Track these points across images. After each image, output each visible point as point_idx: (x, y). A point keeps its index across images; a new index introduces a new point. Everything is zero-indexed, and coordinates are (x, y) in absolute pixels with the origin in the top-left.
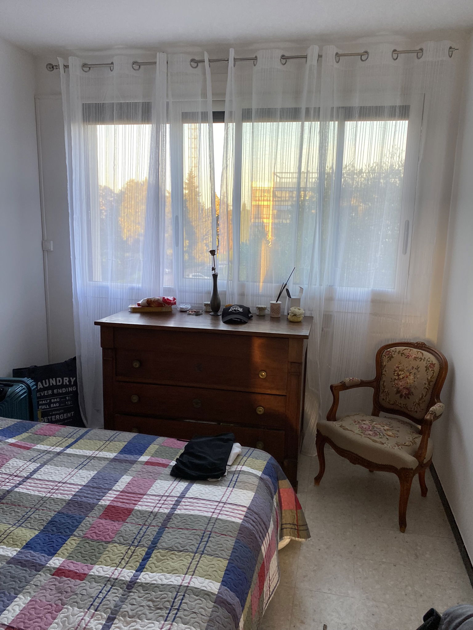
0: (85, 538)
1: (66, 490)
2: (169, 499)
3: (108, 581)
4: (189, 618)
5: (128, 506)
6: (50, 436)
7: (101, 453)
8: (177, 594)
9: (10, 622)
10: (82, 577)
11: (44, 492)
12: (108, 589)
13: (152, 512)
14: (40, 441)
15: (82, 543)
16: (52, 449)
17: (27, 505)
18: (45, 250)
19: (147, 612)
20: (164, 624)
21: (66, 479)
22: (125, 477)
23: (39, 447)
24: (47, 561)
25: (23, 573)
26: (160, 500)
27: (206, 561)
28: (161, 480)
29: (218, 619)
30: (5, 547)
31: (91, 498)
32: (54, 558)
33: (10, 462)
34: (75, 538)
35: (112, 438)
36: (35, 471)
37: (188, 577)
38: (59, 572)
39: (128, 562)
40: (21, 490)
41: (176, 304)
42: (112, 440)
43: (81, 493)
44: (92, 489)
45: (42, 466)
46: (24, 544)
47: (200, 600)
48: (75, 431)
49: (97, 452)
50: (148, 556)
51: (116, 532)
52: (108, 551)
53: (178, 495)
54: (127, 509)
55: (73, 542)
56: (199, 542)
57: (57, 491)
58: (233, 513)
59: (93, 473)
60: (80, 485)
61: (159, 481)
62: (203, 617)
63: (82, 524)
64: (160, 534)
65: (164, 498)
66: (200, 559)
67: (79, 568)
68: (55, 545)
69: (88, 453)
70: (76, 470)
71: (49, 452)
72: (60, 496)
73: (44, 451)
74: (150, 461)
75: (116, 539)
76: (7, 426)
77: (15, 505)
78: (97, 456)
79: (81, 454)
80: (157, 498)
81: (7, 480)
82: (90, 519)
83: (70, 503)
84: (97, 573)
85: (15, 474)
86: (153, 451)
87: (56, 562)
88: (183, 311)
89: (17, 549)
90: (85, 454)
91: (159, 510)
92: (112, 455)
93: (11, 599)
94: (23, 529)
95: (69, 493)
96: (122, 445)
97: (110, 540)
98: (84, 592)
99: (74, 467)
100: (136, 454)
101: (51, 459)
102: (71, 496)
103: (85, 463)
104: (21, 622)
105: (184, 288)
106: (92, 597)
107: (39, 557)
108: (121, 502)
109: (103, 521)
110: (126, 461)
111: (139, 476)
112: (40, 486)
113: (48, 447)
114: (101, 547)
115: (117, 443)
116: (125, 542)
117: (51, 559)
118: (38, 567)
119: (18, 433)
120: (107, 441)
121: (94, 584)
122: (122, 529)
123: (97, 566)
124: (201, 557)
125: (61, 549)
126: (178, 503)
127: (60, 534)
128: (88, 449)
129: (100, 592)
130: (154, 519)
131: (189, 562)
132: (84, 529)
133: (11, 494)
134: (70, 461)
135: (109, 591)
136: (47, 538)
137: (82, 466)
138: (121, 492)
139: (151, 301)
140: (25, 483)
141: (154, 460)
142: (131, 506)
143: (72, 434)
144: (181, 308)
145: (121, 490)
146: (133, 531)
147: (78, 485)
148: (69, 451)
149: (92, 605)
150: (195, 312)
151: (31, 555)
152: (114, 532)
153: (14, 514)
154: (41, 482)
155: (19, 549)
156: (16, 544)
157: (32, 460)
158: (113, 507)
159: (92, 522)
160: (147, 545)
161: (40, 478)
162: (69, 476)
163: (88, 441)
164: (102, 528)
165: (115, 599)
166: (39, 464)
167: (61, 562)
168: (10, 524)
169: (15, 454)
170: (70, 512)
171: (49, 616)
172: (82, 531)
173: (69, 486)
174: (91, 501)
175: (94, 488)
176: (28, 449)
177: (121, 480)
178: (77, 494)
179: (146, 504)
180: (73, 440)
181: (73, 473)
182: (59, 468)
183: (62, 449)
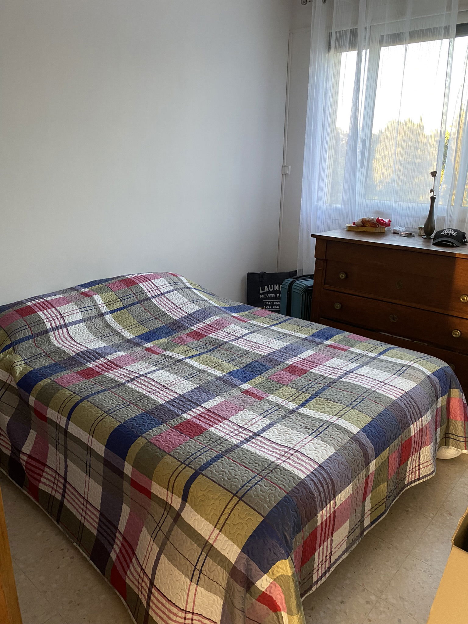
0: (269, 379)
1: (264, 350)
2: (339, 371)
3: (277, 405)
4: (327, 439)
5: (305, 368)
6: (262, 317)
7: (296, 333)
8: (323, 425)
9: (209, 407)
10: (261, 398)
11: (249, 348)
12: (276, 409)
13: (322, 376)
14: (254, 318)
15: (266, 381)
16: (261, 324)
17: (236, 353)
18: (284, 174)
19: (298, 428)
20: (308, 437)
21: (266, 344)
22: (309, 351)
23: (252, 322)
24: (240, 385)
25: (224, 386)
26: (331, 370)
27: (354, 413)
28: (337, 358)
29: (350, 448)
30: (216, 370)
31: (280, 358)
32: (245, 384)
33: (231, 326)
34: (262, 377)
35: (307, 326)
36: (245, 335)
37: (335, 418)
38: (246, 392)
39: (294, 399)
40: (234, 344)
41: (390, 226)
42: (307, 327)
43: (274, 353)
44: (282, 353)
45: (251, 333)
46: (228, 372)
47: (340, 433)
48: (281, 317)
49: (293, 332)
50: (311, 399)
51: (292, 381)
52: (283, 389)
53: (348, 370)
54: (304, 370)
55: (260, 379)
56: (353, 401)
57: (257, 349)
58: (391, 391)
59: (286, 344)
60: (275, 349)
61: (335, 359)
62: (338, 442)
63: (269, 371)
64: (323, 389)
65: (336, 370)
66: (349, 410)
67: (260, 393)
68: (247, 378)
69: (287, 332)
70: (274, 340)
71: (258, 326)
72: (258, 352)
73: (255, 325)
74: (333, 345)
75: (290, 384)
76: (234, 305)
77: (228, 351)
78: (293, 335)
79: (280, 331)
80: (330, 368)
81: (227, 336)
82: (275, 370)
83: (264, 357)
84: (271, 399)
85: (232, 334)
86: (337, 339)
87: (246, 386)
88: (396, 233)
89: (223, 373)
90: (284, 332)
91: (328, 375)
92: (304, 336)
93: (213, 397)
94: (230, 364)
95: (265, 352)
96: (314, 331)
97: (286, 384)
98: (260, 406)
99: (274, 338)
100: (323, 339)
101: (259, 330)
102: (266, 354)
103: (282, 337)
104: (216, 409)
105: (401, 211)
106: (264, 410)
107: (235, 381)
108: (301, 365)
109: (284, 373)
110: (313, 342)
111: (321, 353)
112: (247, 344)
113: (259, 323)
114: (278, 386)
115: (310, 329)
116: (296, 388)
117: (243, 384)
118: (234, 386)
119: (240, 311)
120: (303, 327)
121: (267, 404)
122: (296, 380)
123: (272, 396)
124: (351, 409)
125: (251, 381)
126: (346, 374)
127: (253, 372)
128: (287, 329)
129: (270, 409)
130: (323, 380)
131: (340, 410)
132: (269, 374)
133: (227, 344)
134: (271, 334)
135: (276, 410)
136: (244, 373)
137: (280, 338)
138: (303, 359)
139: (366, 221)
140: (237, 340)
141: (336, 345)
142: (308, 369)
143: (278, 318)
144: (394, 230)
145: (304, 358)
146: (304, 382)
147: (273, 349)
148: (272, 328)
149: (262, 414)
150: (407, 234)
151: (230, 378)
152: (290, 380)
153: (226, 355)
154: (248, 342)
155: (224, 374)
156: (223, 371)
157: (246, 328)
158: (295, 366)
159: (276, 371)
160: (311, 393)
161: (248, 339)
162: (268, 343)
163: (289, 325)
164: (282, 376)
165: (278, 416)
166: (250, 332)
167: (249, 387)
168: (222, 360)
169: (235, 322)
170: (263, 362)
171: (234, 411)
172: (268, 374)
173: (266, 348)
174: (279, 360)
175: (284, 353)
176: (245, 322)
177: (306, 352)
178: (271, 353)
179: (320, 370)
180: (278, 322)
181: (272, 341)
182: (263, 336)
183: (268, 326)
